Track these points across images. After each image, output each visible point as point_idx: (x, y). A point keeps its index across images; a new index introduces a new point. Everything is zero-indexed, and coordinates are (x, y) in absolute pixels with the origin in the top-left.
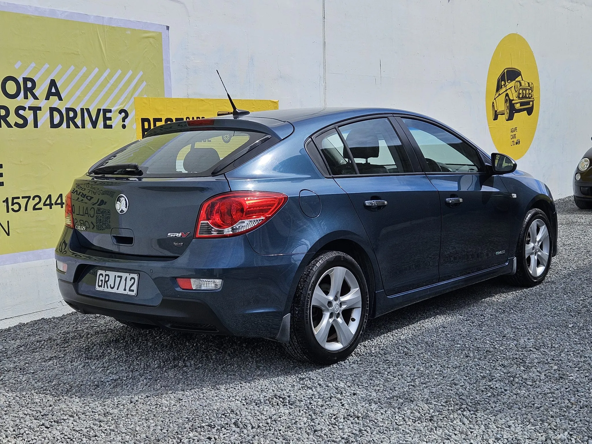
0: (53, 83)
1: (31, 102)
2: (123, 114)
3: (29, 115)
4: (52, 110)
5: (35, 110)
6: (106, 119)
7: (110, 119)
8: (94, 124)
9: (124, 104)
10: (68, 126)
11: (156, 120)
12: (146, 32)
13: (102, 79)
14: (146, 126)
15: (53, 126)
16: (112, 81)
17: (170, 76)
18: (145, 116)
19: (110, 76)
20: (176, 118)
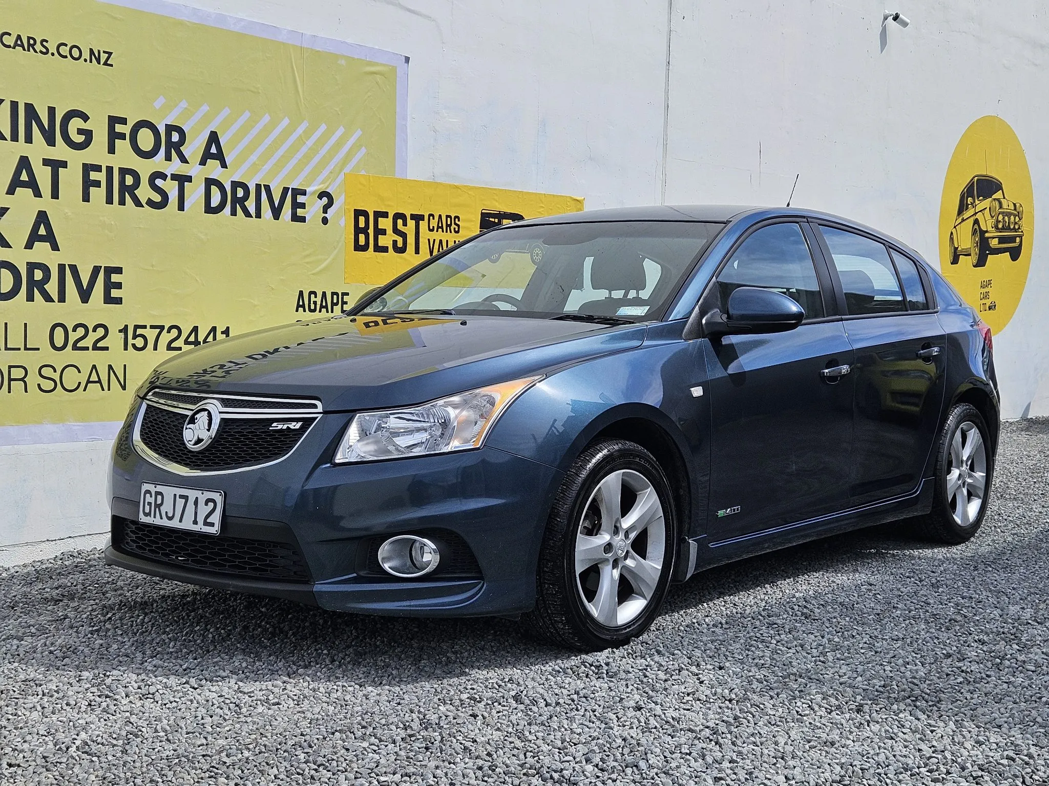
0: (214, 138)
1: (175, 166)
2: (325, 200)
3: (171, 187)
4: (210, 182)
5: (182, 180)
6: (296, 205)
7: (303, 206)
8: (276, 213)
9: (328, 183)
10: (234, 213)
11: (379, 215)
12: (370, 64)
13: (294, 137)
14: (362, 224)
15: (209, 210)
16: (310, 143)
17: (406, 141)
18: (361, 207)
19: (308, 133)
20: (411, 215)
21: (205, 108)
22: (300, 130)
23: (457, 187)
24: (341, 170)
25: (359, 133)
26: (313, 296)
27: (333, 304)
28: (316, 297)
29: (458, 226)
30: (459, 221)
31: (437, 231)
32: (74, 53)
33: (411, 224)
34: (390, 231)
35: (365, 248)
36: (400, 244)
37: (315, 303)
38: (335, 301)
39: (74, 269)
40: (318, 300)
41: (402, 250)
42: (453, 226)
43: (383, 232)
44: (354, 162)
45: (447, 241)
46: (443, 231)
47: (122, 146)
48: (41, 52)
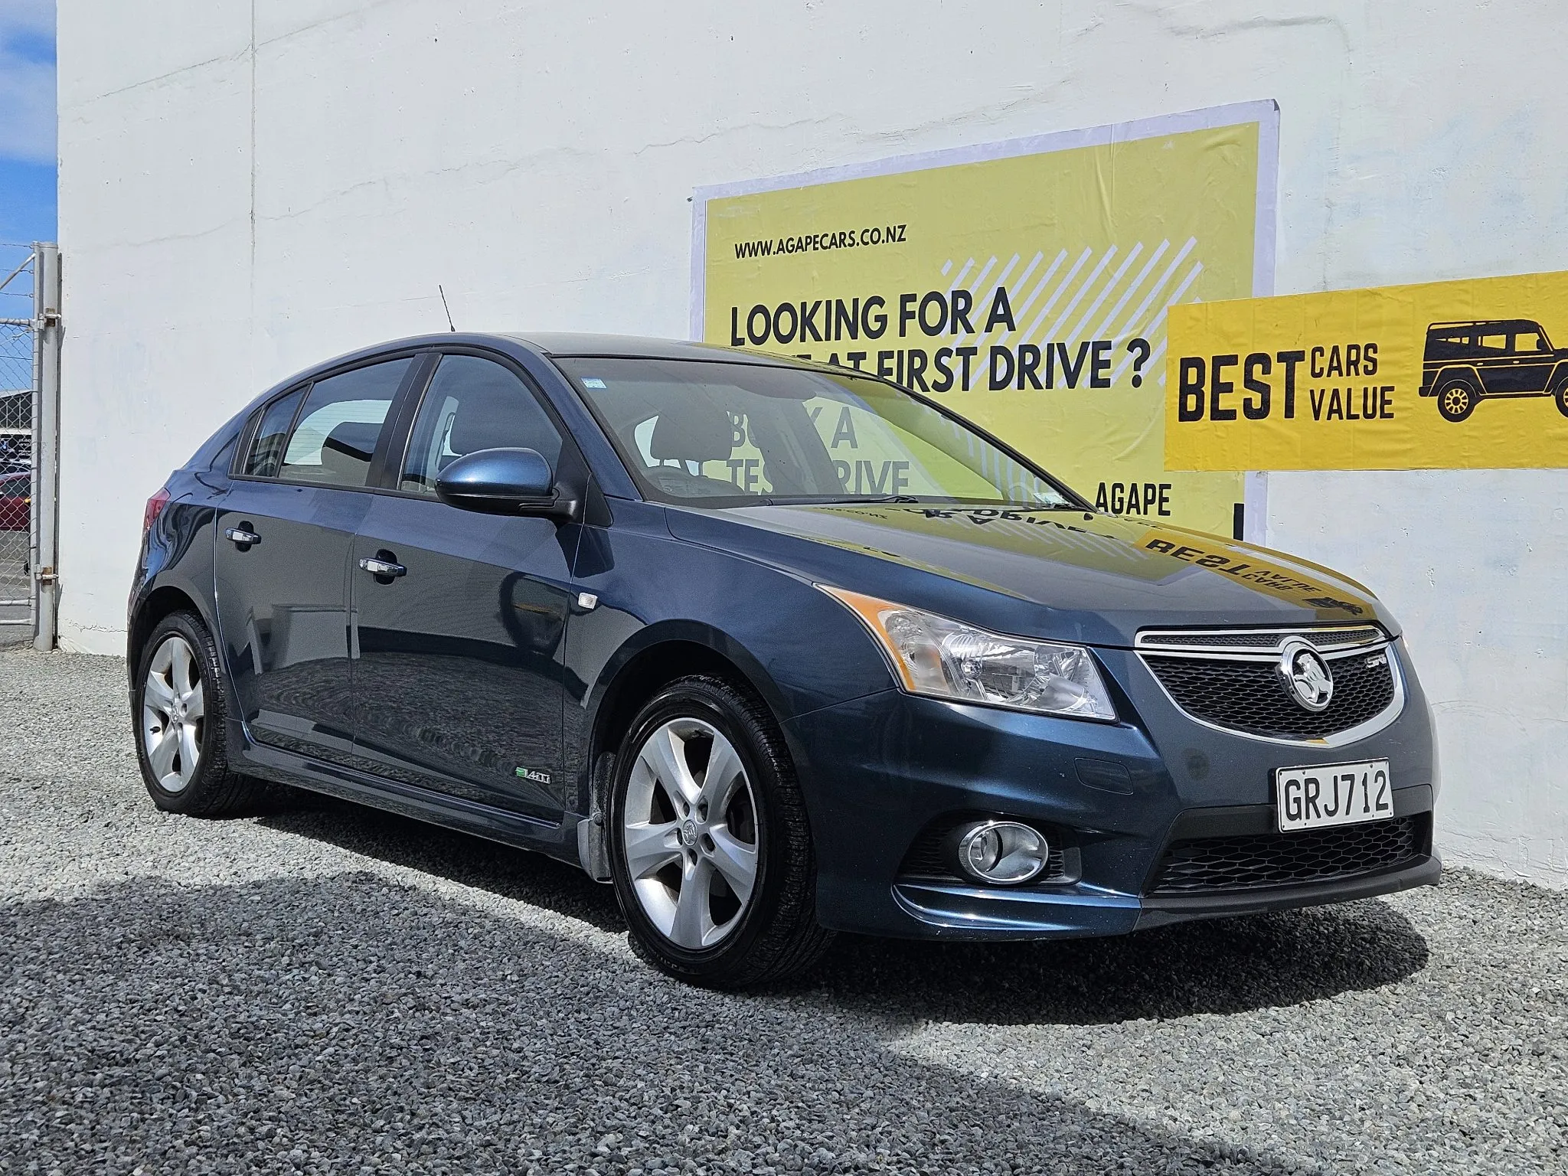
0: (1001, 295)
1: (962, 339)
2: (1138, 351)
3: (955, 363)
4: (996, 351)
5: (967, 353)
6: (1098, 364)
7: (1106, 364)
8: (1072, 379)
9: (1141, 329)
10: (1021, 386)
11: (1219, 361)
12: (1213, 132)
13: (1098, 270)
14: (1192, 379)
15: (995, 385)
16: (1118, 275)
18: (1193, 353)
19: (1116, 262)
20: (1279, 354)
21: (993, 261)
22: (1106, 261)
23: (1373, 294)
24: (1163, 303)
25: (1193, 241)
26: (1118, 490)
27: (1147, 502)
28: (1122, 491)
29: (1374, 361)
30: (1375, 352)
31: (1329, 375)
32: (872, 237)
33: (1279, 369)
34: (1239, 384)
35: (1197, 415)
36: (1257, 404)
37: (1121, 500)
38: (1150, 497)
39: (868, 466)
40: (1126, 496)
41: (1263, 412)
42: (1363, 362)
43: (1228, 388)
44: (1184, 286)
45: (1349, 390)
46: (1341, 374)
47: (912, 325)
48: (849, 245)
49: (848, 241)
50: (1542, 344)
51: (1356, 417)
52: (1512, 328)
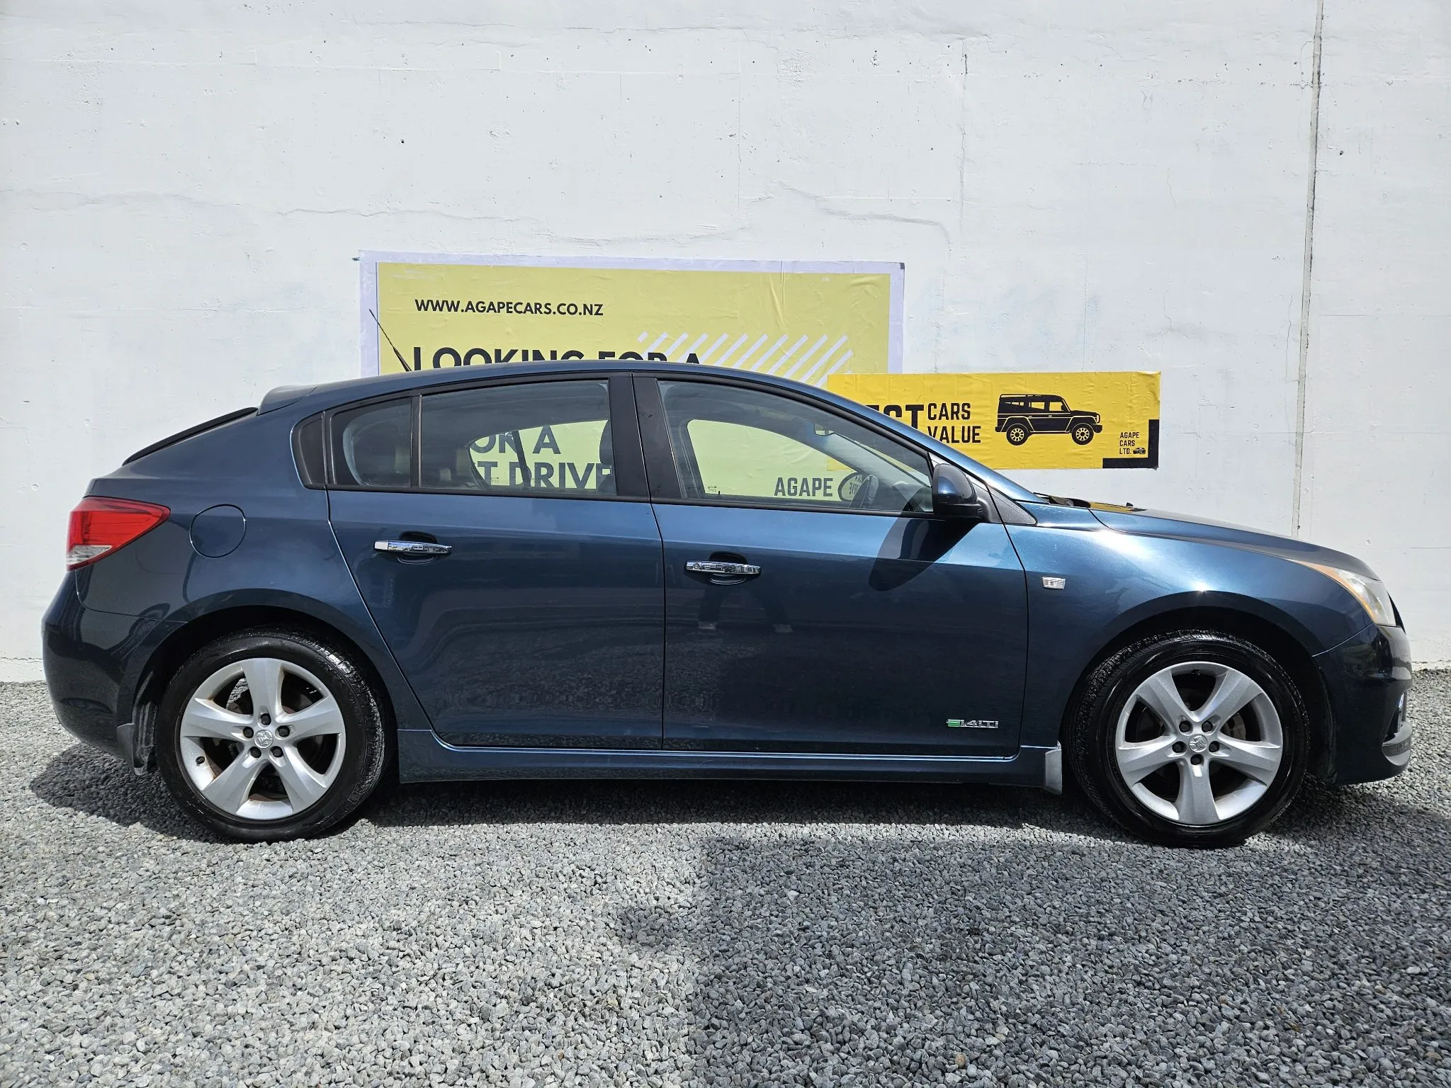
0: (693, 359)
12: (858, 276)
13: (773, 350)
16: (789, 353)
17: (900, 340)
19: (787, 345)
20: (907, 406)
21: (685, 336)
22: (779, 344)
23: (967, 376)
24: (825, 371)
25: (845, 338)
26: (793, 482)
27: (815, 489)
28: (796, 482)
29: (968, 413)
30: (969, 407)
31: (940, 419)
32: (572, 309)
33: (907, 414)
37: (795, 488)
38: (817, 485)
39: (572, 466)
40: (799, 486)
42: (961, 413)
44: (839, 364)
45: (953, 428)
46: (947, 418)
48: (545, 313)
49: (543, 310)
50: (1064, 408)
51: (958, 442)
52: (1048, 399)
